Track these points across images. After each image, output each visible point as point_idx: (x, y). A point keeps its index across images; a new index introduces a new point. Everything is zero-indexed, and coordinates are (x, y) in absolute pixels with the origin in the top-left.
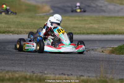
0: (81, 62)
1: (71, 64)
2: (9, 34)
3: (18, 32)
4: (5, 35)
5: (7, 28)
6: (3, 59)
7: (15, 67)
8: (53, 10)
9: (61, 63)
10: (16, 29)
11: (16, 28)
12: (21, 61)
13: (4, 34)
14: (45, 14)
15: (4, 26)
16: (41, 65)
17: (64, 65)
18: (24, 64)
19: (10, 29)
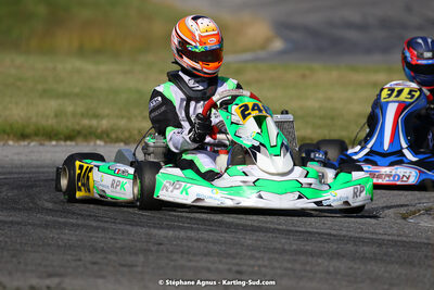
0: (372, 263)
1: (331, 269)
2: (92, 144)
3: (127, 134)
4: (77, 145)
5: (82, 115)
6: (59, 246)
7: (103, 277)
8: (286, 39)
9: (289, 265)
10: (123, 123)
11: (123, 117)
12: (131, 254)
13: (68, 143)
14: (248, 56)
15: (70, 109)
16: (209, 270)
17: (303, 273)
18: (139, 269)
19: (94, 122)
